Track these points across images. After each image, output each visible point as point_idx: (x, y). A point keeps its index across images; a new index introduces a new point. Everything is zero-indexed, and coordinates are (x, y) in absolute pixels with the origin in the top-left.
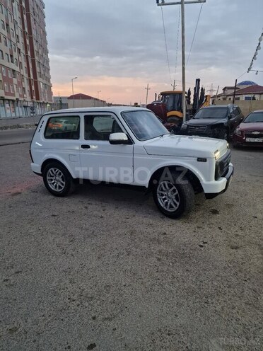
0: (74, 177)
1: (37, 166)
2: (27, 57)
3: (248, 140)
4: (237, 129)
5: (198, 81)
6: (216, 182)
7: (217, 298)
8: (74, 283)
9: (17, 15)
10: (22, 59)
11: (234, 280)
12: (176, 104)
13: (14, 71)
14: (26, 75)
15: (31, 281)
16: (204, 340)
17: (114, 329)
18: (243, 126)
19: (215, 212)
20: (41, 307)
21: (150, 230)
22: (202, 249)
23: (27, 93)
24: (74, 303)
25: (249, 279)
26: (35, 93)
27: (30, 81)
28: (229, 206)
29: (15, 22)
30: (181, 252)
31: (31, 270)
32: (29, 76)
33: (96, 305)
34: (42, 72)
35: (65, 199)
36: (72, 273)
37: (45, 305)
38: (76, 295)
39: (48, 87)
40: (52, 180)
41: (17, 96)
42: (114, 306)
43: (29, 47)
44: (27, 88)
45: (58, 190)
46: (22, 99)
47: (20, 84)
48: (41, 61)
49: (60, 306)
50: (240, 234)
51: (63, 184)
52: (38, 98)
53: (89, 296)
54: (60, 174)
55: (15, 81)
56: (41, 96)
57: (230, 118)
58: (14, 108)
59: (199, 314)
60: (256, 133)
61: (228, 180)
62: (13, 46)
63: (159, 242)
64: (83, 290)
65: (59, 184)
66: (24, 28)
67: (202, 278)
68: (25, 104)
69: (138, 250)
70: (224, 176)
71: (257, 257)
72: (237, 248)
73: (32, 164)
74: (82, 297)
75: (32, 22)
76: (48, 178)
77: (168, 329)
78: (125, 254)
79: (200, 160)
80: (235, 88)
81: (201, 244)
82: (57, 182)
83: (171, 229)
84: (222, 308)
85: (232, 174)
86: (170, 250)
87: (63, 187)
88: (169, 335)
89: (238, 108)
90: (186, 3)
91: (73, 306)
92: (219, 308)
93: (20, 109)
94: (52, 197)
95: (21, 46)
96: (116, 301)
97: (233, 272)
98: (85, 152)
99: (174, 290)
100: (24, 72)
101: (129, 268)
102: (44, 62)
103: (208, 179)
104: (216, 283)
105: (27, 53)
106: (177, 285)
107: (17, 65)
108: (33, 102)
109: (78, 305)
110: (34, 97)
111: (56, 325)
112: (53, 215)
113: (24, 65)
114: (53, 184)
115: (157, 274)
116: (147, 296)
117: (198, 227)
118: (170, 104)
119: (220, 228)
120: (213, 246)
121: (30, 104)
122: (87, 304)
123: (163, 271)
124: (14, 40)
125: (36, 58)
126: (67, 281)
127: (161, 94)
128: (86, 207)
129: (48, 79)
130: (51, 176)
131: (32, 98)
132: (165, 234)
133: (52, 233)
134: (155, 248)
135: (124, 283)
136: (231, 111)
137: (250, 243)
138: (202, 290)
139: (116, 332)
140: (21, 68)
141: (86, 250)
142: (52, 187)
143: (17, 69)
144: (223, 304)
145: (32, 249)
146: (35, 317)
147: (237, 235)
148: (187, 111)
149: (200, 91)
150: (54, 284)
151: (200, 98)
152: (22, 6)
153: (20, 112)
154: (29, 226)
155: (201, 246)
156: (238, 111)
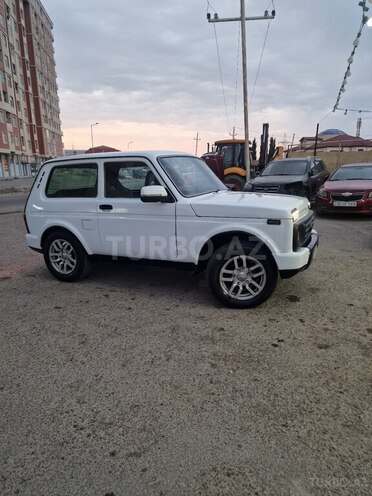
0: (90, 253)
1: (35, 238)
2: (27, 94)
3: (336, 204)
4: (321, 190)
5: (266, 126)
6: (295, 254)
7: (300, 419)
8: (84, 402)
9: (14, 37)
10: (20, 97)
11: (324, 391)
12: (236, 159)
13: (8, 113)
14: (25, 120)
15: (17, 402)
16: (282, 481)
17: (144, 470)
18: (328, 185)
19: (294, 299)
20: (31, 440)
21: (200, 325)
22: (277, 349)
23: (27, 143)
24: (82, 432)
25: (346, 390)
26: (39, 144)
27: (31, 127)
28: (314, 290)
29: (11, 47)
30: (246, 354)
31: (18, 385)
32: (30, 120)
33: (116, 434)
34: (49, 117)
35: (76, 285)
36: (81, 389)
37: (36, 437)
38: (86, 421)
39: (58, 136)
40: (57, 257)
41: (12, 148)
42: (144, 435)
43: (31, 81)
44: (27, 137)
45: (65, 272)
46: (20, 153)
47: (16, 131)
48: (47, 101)
49: (59, 439)
50: (330, 328)
51: (72, 263)
52: (42, 151)
53: (107, 421)
54: (69, 248)
55: (10, 127)
56: (47, 148)
57: (310, 174)
58: (7, 164)
59: (273, 442)
60: (347, 194)
61: (312, 251)
62: (8, 79)
63: (213, 341)
64: (98, 412)
65: (67, 263)
66: (23, 54)
67: (277, 391)
68: (24, 159)
69: (183, 353)
70: (306, 246)
71: (357, 360)
72: (326, 347)
73: (27, 235)
74: (96, 424)
75: (35, 47)
76: (51, 254)
77: (227, 466)
78: (164, 358)
79: (271, 222)
80: (316, 139)
81: (275, 342)
82: (64, 261)
83: (231, 323)
84: (309, 432)
85: (317, 244)
86: (230, 352)
87: (73, 267)
88: (228, 475)
89: (321, 162)
90: (247, 19)
91: (81, 437)
92: (303, 433)
93: (17, 166)
94: (58, 282)
95: (18, 79)
96: (148, 427)
97: (322, 380)
98: (105, 215)
99: (236, 409)
100: (22, 115)
101: (169, 379)
102: (51, 101)
103: (283, 250)
104: (298, 398)
105: (27, 88)
106: (241, 401)
107: (12, 105)
108: (36, 157)
109: (89, 435)
110: (37, 150)
111: (53, 467)
112: (56, 308)
113: (23, 105)
114: (58, 263)
115: (210, 387)
116: (195, 418)
117: (270, 320)
118: (228, 158)
119: (301, 321)
120: (292, 345)
121: (31, 160)
122: (102, 434)
123: (219, 382)
124: (8, 70)
125: (41, 96)
126: (74, 401)
127: (216, 144)
128: (107, 296)
129: (58, 125)
130: (56, 252)
131: (34, 151)
132: (222, 329)
133: (54, 332)
134: (207, 349)
135: (160, 402)
136: (313, 166)
137: (346, 340)
138: (278, 408)
139: (147, 474)
140: (18, 108)
141: (104, 355)
142: (57, 268)
143: (13, 110)
144: (310, 426)
145: (22, 356)
146: (20, 455)
147: (327, 330)
148: (251, 167)
149: (269, 143)
150: (52, 405)
151: (270, 151)
152: (20, 25)
153: (16, 170)
154: (19, 323)
155: (276, 346)
156: (321, 166)
